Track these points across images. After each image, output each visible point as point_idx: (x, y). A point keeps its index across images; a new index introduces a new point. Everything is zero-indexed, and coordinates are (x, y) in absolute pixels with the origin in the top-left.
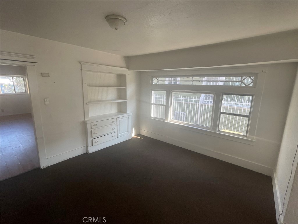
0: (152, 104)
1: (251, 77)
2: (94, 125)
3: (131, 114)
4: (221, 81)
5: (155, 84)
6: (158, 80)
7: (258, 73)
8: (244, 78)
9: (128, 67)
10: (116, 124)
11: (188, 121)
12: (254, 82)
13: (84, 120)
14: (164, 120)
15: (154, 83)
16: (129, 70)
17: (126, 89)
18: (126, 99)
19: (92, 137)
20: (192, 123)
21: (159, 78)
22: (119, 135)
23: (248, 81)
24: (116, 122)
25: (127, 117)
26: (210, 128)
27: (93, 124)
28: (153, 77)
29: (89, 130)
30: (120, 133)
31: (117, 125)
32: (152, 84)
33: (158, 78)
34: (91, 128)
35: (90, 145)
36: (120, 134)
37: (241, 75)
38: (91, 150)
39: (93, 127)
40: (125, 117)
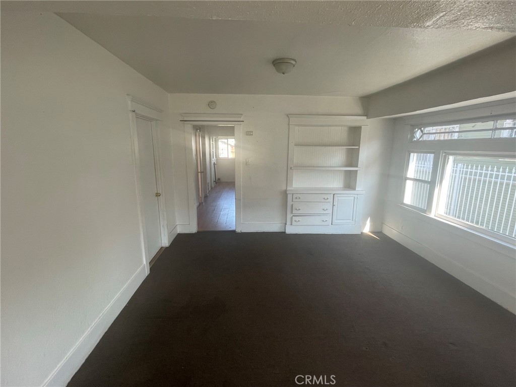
0: (407, 179)
2: (296, 198)
5: (417, 141)
6: (422, 132)
9: (367, 114)
10: (332, 203)
11: (473, 221)
13: (285, 189)
14: (425, 211)
15: (415, 139)
16: (367, 118)
17: (358, 149)
18: (357, 167)
19: (292, 213)
20: (480, 227)
21: (425, 128)
22: (335, 221)
24: (332, 200)
25: (354, 196)
27: (295, 196)
28: (415, 127)
29: (289, 203)
31: (333, 205)
32: (412, 141)
33: (422, 129)
34: (292, 201)
35: (288, 222)
36: (338, 220)
38: (290, 230)
39: (294, 200)
40: (352, 195)
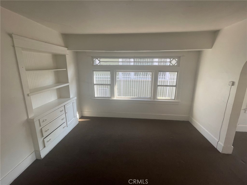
0: (94, 84)
1: (176, 59)
2: (43, 121)
3: (76, 98)
4: (156, 62)
5: (97, 65)
6: (99, 61)
7: (180, 57)
8: (172, 59)
10: (64, 112)
11: (132, 96)
12: (178, 62)
13: (27, 118)
14: (110, 97)
15: (95, 64)
16: (68, 50)
17: (66, 71)
18: (68, 83)
20: (135, 97)
22: (68, 124)
23: (174, 62)
26: (150, 98)
27: (41, 121)
28: (93, 57)
29: (38, 129)
30: (69, 122)
31: (66, 113)
32: (93, 65)
33: (99, 59)
34: (40, 126)
35: (41, 148)
37: (170, 58)
39: (42, 124)
40: (71, 103)
